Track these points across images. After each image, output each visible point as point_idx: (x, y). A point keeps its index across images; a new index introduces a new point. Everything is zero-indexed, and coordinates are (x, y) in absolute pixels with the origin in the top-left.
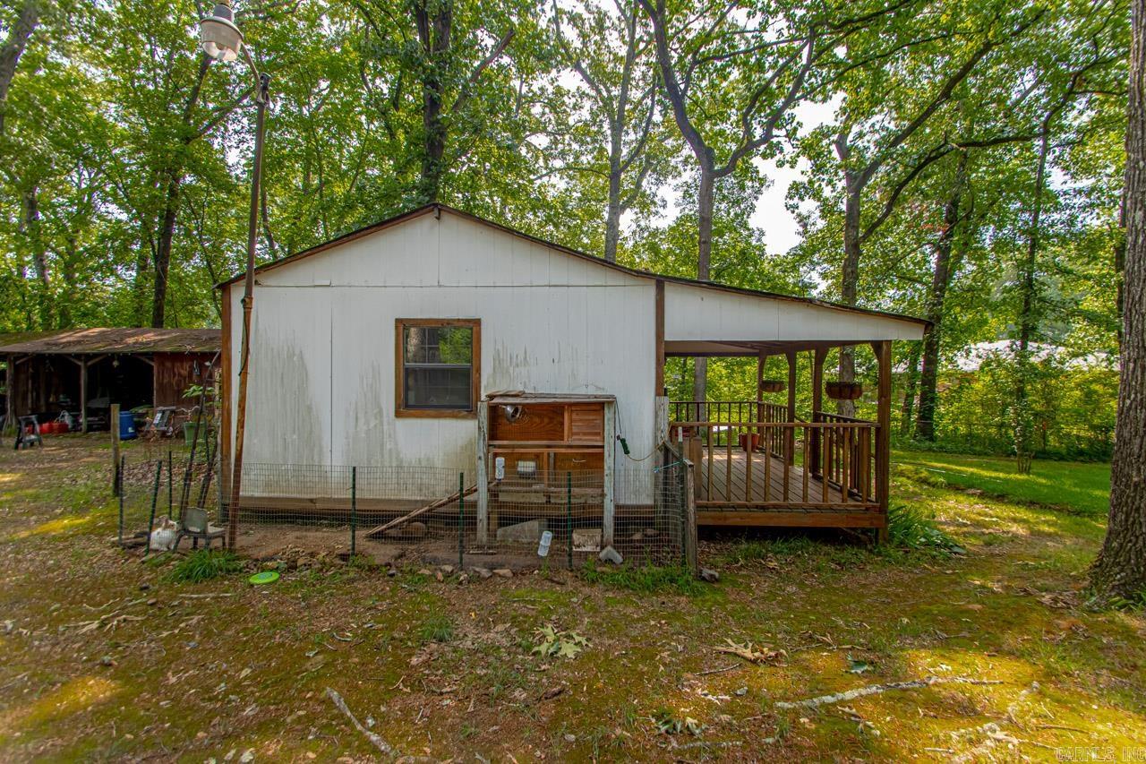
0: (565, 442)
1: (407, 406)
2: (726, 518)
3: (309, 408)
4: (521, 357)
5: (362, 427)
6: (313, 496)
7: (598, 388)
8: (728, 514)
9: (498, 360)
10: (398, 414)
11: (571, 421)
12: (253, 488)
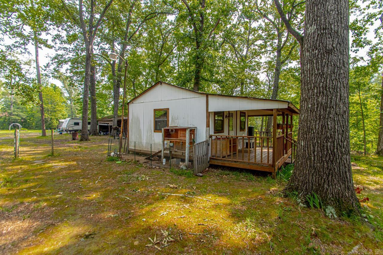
0: (179, 139)
1: (156, 130)
2: (225, 164)
3: (140, 130)
4: (177, 117)
5: (149, 134)
6: (141, 149)
7: (193, 125)
8: (226, 163)
9: (172, 118)
10: (154, 132)
11: (180, 133)
12: (131, 147)
